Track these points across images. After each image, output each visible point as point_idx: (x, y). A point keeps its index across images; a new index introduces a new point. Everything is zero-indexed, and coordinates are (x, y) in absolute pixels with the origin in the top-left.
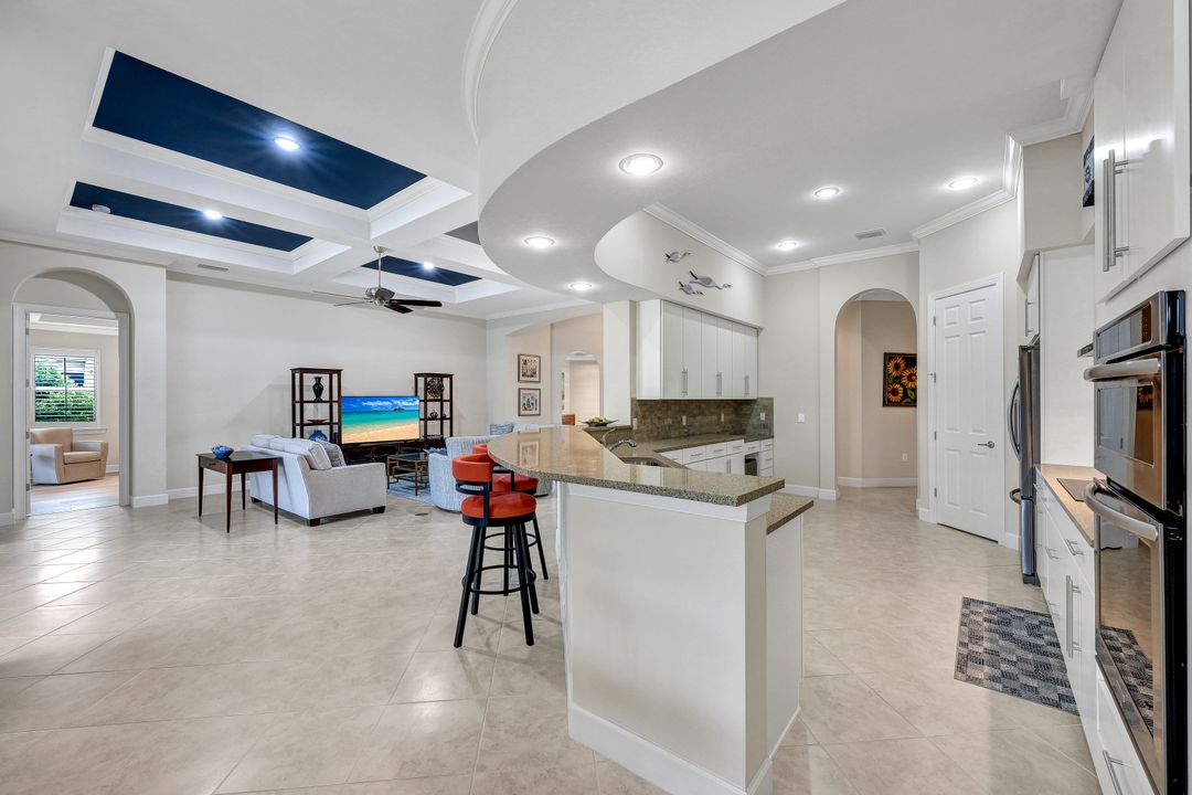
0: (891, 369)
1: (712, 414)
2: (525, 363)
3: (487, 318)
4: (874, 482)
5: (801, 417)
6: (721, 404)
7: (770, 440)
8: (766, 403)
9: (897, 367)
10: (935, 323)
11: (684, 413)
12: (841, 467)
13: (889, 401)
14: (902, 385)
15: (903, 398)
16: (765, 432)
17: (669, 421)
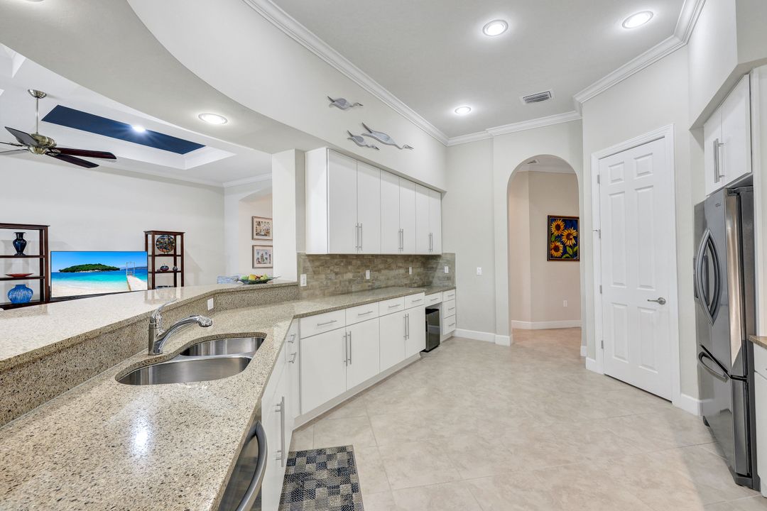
0: (553, 229)
1: (400, 267)
2: (259, 224)
3: (225, 185)
4: (542, 325)
5: (479, 270)
6: (409, 259)
7: (453, 292)
8: (449, 257)
9: (558, 227)
10: (599, 182)
11: (367, 267)
12: (514, 312)
13: (552, 256)
14: (563, 243)
15: (563, 254)
16: (449, 284)
17: (350, 276)
